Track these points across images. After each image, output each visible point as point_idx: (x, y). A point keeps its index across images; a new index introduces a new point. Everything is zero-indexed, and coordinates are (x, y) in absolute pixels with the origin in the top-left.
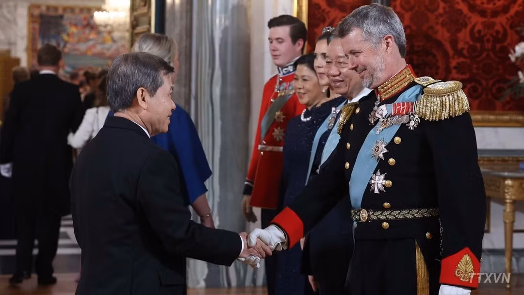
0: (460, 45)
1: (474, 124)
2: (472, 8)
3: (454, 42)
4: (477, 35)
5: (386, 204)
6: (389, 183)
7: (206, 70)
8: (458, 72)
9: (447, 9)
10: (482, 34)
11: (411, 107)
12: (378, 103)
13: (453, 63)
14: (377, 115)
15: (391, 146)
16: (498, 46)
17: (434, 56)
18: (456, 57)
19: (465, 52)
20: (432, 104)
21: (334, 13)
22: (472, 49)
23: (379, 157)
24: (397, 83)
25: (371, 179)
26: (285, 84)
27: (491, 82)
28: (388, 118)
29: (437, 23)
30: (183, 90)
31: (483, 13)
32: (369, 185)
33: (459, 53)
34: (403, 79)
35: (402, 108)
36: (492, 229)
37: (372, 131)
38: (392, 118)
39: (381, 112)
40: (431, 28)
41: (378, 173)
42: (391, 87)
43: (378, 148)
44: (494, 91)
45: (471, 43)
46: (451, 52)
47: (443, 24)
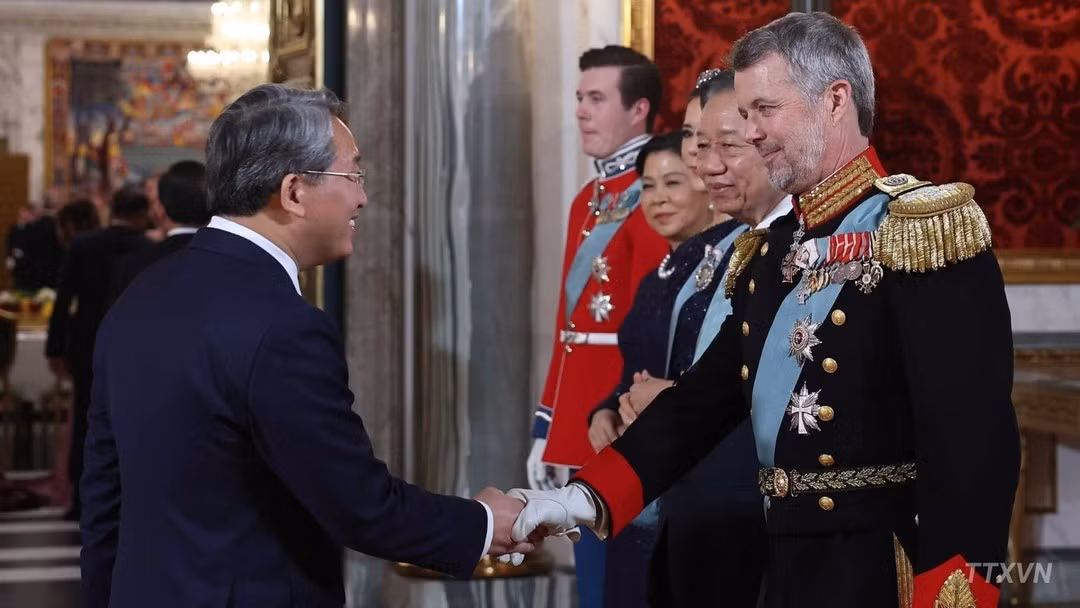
0: (985, 109)
2: (1008, 27)
3: (971, 102)
4: (1020, 87)
5: (825, 458)
6: (826, 411)
7: (436, 172)
8: (981, 166)
9: (955, 31)
10: (1032, 82)
11: (864, 243)
12: (800, 233)
13: (971, 146)
14: (797, 263)
15: (826, 329)
16: (1066, 109)
17: (929, 133)
18: (976, 134)
19: (996, 123)
20: (905, 235)
21: (710, 43)
22: (1009, 115)
23: (803, 356)
24: (839, 191)
25: (791, 403)
27: (1052, 188)
28: (819, 268)
29: (933, 62)
30: (386, 215)
31: (1032, 38)
33: (982, 125)
35: (846, 247)
36: (1063, 506)
38: (827, 268)
40: (921, 72)
41: (805, 391)
42: (827, 199)
43: (801, 335)
44: (1060, 204)
45: (1008, 103)
46: (965, 124)
47: (946, 64)
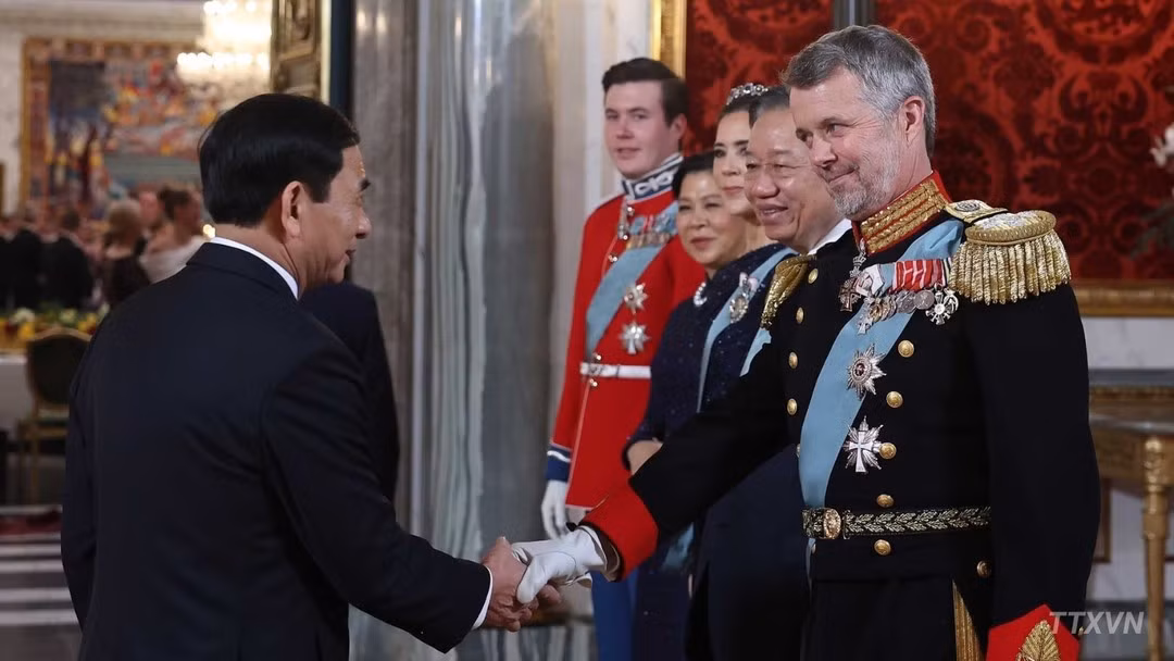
0: (1039, 128)
1: (1081, 311)
2: (1065, 40)
3: (1024, 121)
4: (1076, 105)
5: (884, 499)
6: (888, 448)
7: (450, 188)
8: (1034, 191)
9: (1008, 44)
10: (1090, 100)
11: (936, 271)
12: (860, 259)
13: (1024, 168)
14: (858, 290)
15: (891, 361)
16: (1125, 129)
17: (979, 153)
18: (1029, 155)
19: (1050, 144)
20: (986, 265)
21: (747, 55)
22: (1066, 136)
23: (865, 389)
24: (905, 215)
25: (848, 438)
26: (642, 221)
27: (1110, 213)
28: (884, 295)
29: (985, 77)
30: (396, 235)
31: (1089, 53)
32: (844, 455)
33: (1036, 146)
34: (919, 206)
35: (915, 274)
36: (1115, 556)
37: (848, 328)
38: (894, 297)
39: (867, 283)
40: (972, 87)
41: (864, 426)
42: (891, 224)
43: (863, 366)
44: (1118, 234)
45: (1063, 122)
46: (1017, 143)
47: (999, 79)
